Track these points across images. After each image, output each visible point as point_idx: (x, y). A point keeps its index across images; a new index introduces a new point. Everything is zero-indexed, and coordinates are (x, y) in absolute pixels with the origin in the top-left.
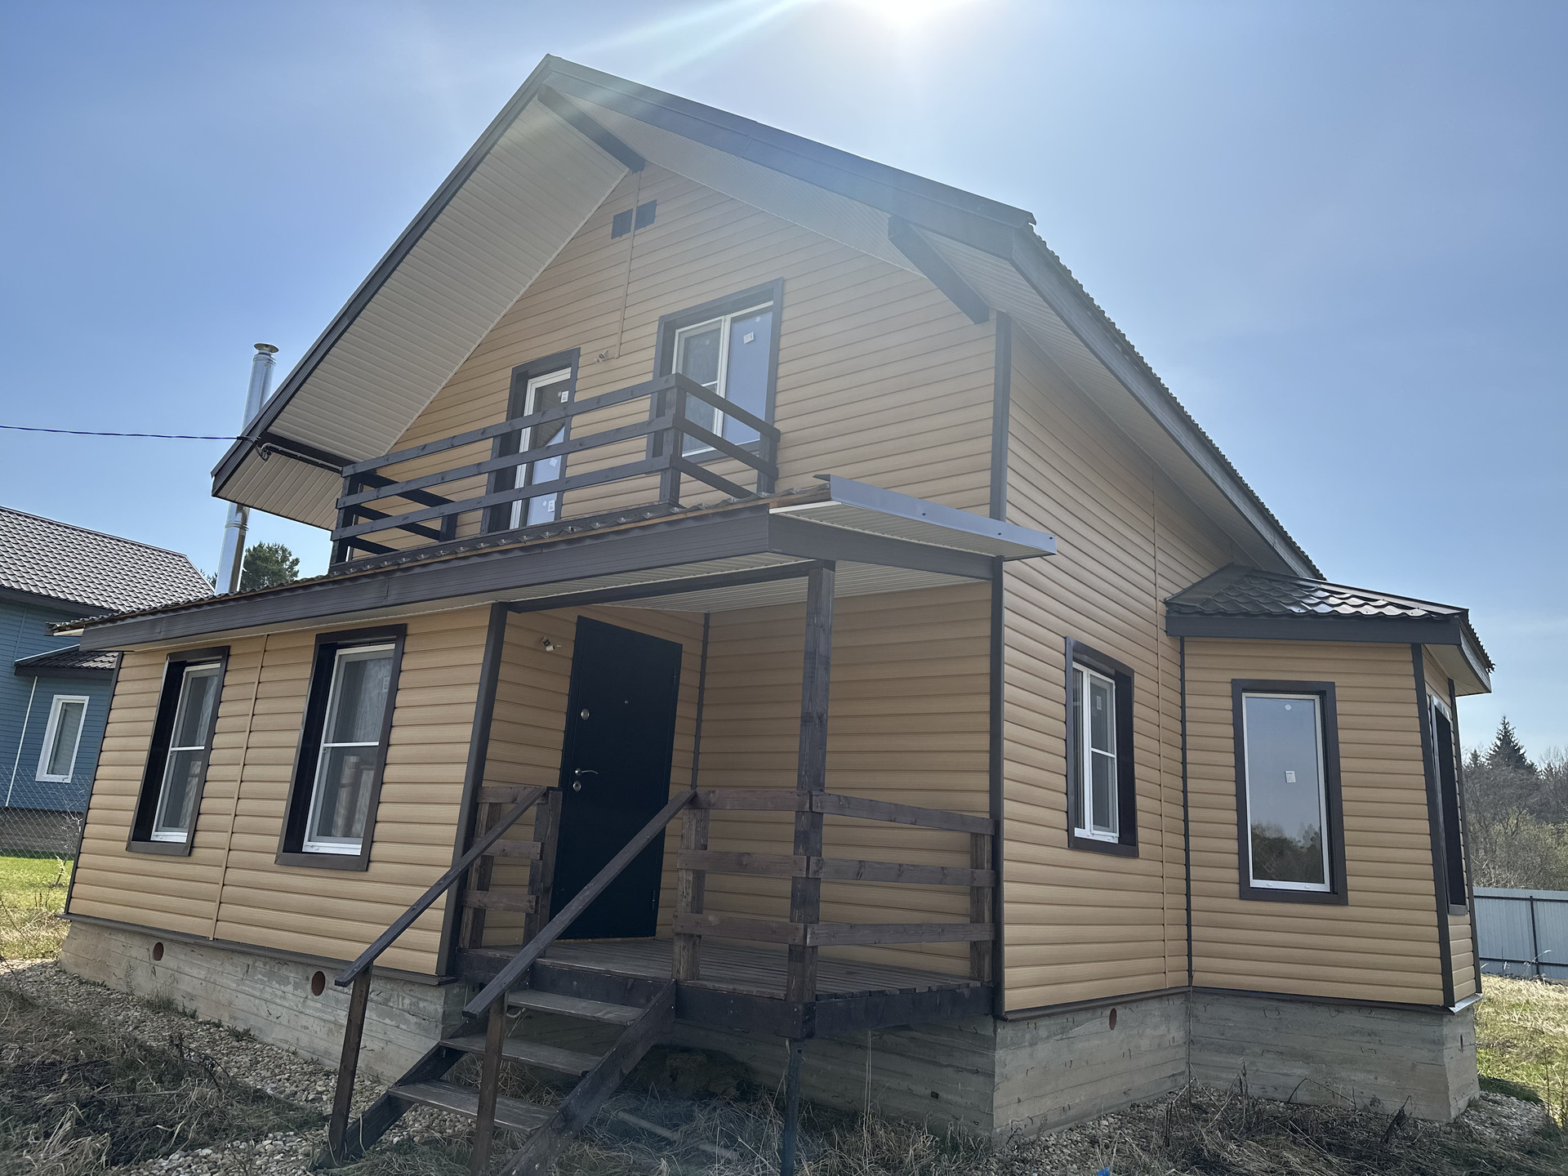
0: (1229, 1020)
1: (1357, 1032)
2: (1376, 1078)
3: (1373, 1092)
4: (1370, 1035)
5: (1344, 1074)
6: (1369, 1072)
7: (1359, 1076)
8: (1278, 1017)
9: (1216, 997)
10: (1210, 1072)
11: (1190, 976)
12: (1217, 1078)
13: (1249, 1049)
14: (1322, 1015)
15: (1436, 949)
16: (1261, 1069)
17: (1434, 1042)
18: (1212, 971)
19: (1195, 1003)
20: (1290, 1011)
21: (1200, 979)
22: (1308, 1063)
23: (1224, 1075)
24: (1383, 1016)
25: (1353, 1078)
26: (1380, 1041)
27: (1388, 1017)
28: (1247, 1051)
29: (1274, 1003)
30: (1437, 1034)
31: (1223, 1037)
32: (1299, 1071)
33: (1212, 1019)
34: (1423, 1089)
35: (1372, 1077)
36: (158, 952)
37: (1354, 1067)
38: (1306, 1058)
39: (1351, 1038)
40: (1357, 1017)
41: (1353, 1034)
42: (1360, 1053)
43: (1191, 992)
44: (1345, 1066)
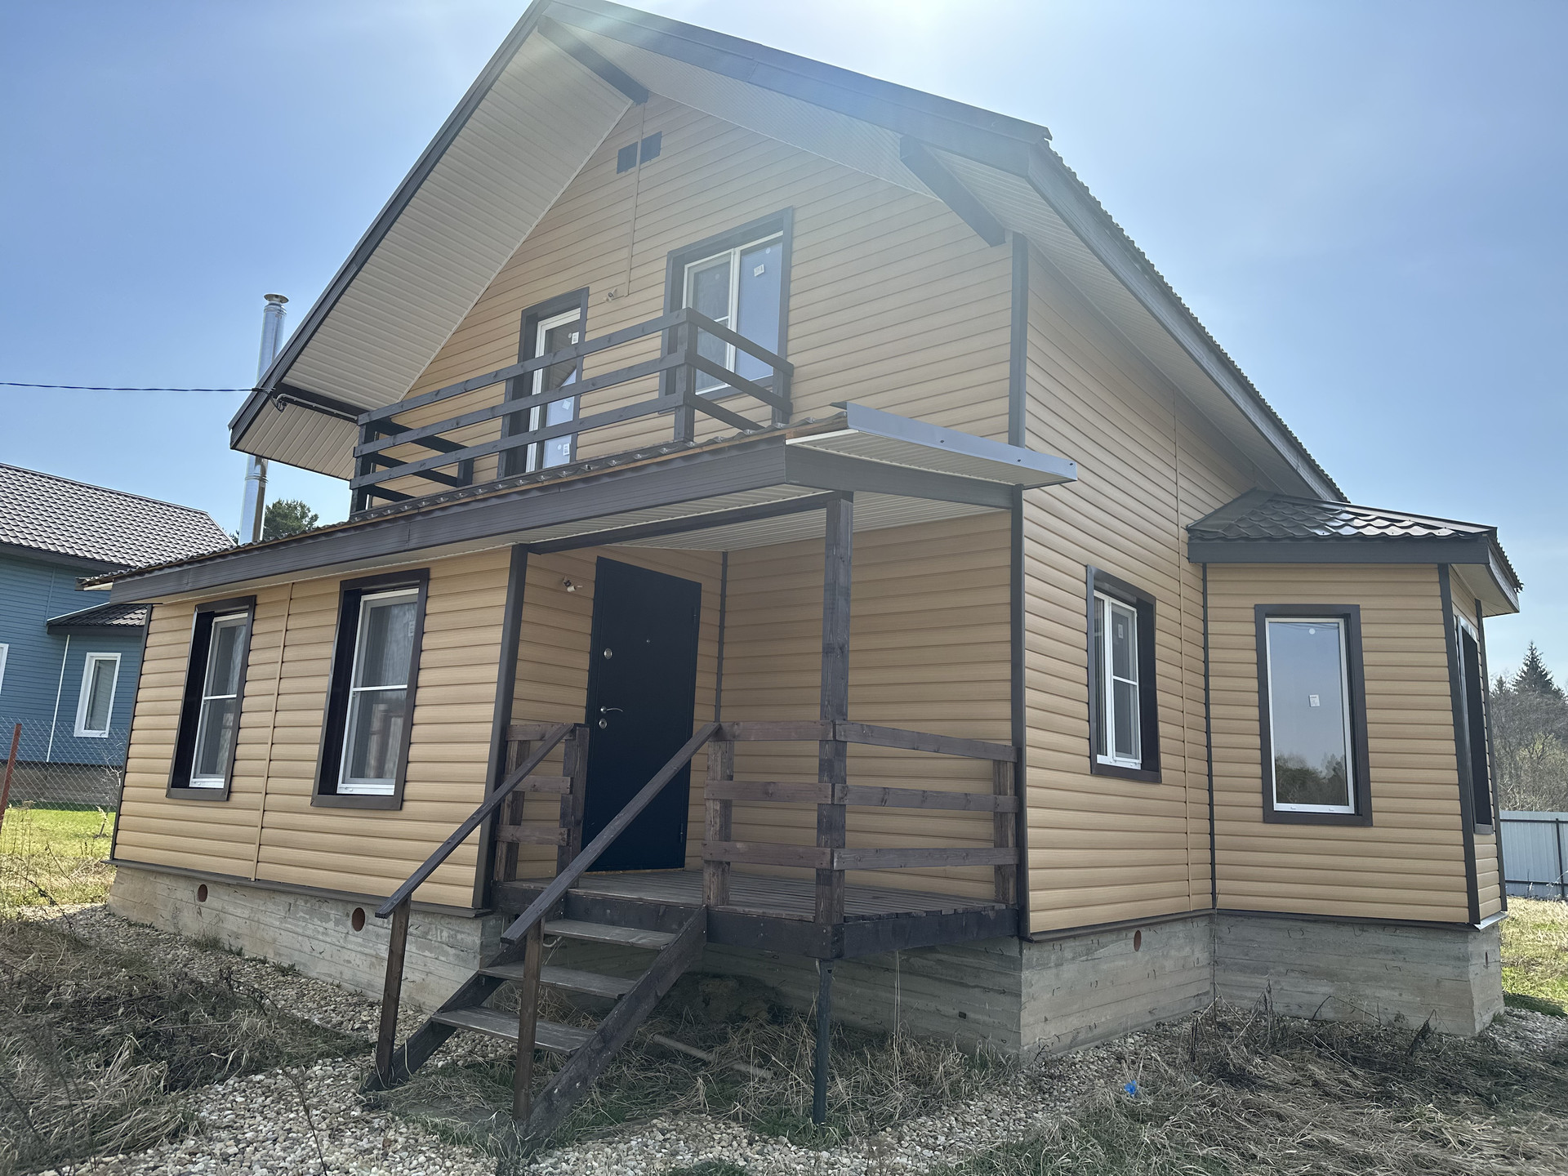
0: (1253, 941)
1: (1381, 950)
2: (1401, 995)
3: (1397, 1009)
4: (1394, 953)
5: (1368, 992)
6: (1393, 989)
7: (1384, 993)
8: (1302, 937)
9: (1240, 919)
10: (1234, 992)
11: (1214, 899)
12: (1242, 997)
13: (1273, 968)
14: (1346, 934)
15: (1461, 867)
16: (1285, 988)
17: (1458, 959)
18: (1238, 895)
19: (1218, 924)
20: (1313, 931)
21: (1223, 901)
22: (1333, 982)
23: (1249, 994)
24: (1407, 935)
25: (1377, 995)
26: (1405, 959)
27: (1411, 935)
28: (1271, 970)
29: (1300, 924)
30: (1462, 950)
31: (1248, 958)
32: (1324, 989)
33: (1236, 940)
34: (1448, 1004)
35: (1396, 994)
36: (203, 893)
37: (1379, 984)
38: (1330, 976)
39: (1375, 956)
40: (1381, 936)
41: (1377, 952)
42: (1385, 970)
43: (1215, 916)
44: (1369, 983)
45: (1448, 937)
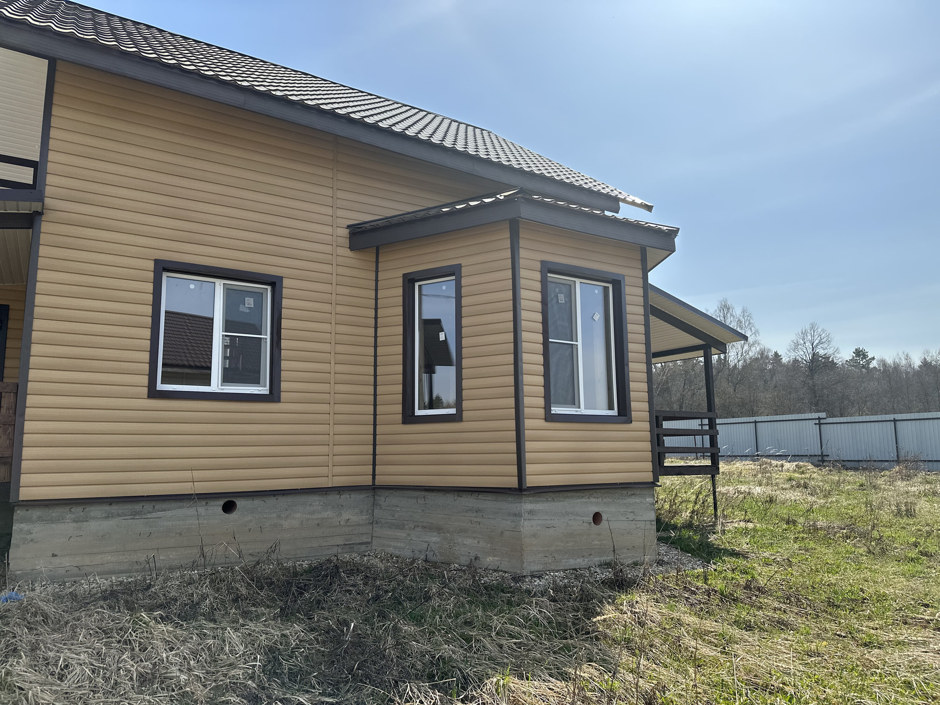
0: (397, 506)
1: (469, 510)
2: (478, 542)
3: (476, 552)
4: (477, 512)
5: (460, 540)
6: (475, 538)
7: (469, 541)
8: (424, 503)
9: (391, 491)
10: (386, 542)
11: (374, 478)
12: (389, 546)
13: (407, 525)
14: (449, 500)
15: (513, 447)
16: (413, 539)
17: (515, 515)
18: (388, 475)
19: (379, 496)
20: (432, 497)
21: (380, 480)
22: (440, 534)
23: (393, 544)
24: (485, 498)
25: (465, 542)
26: (483, 516)
27: (488, 499)
28: (406, 527)
29: (423, 493)
30: (518, 509)
31: (394, 518)
32: (434, 538)
33: (388, 506)
34: (507, 549)
35: (476, 542)
37: (466, 535)
38: (439, 529)
39: (465, 514)
40: (470, 500)
41: (467, 512)
42: (470, 524)
43: (374, 489)
44: (461, 534)
45: (510, 499)
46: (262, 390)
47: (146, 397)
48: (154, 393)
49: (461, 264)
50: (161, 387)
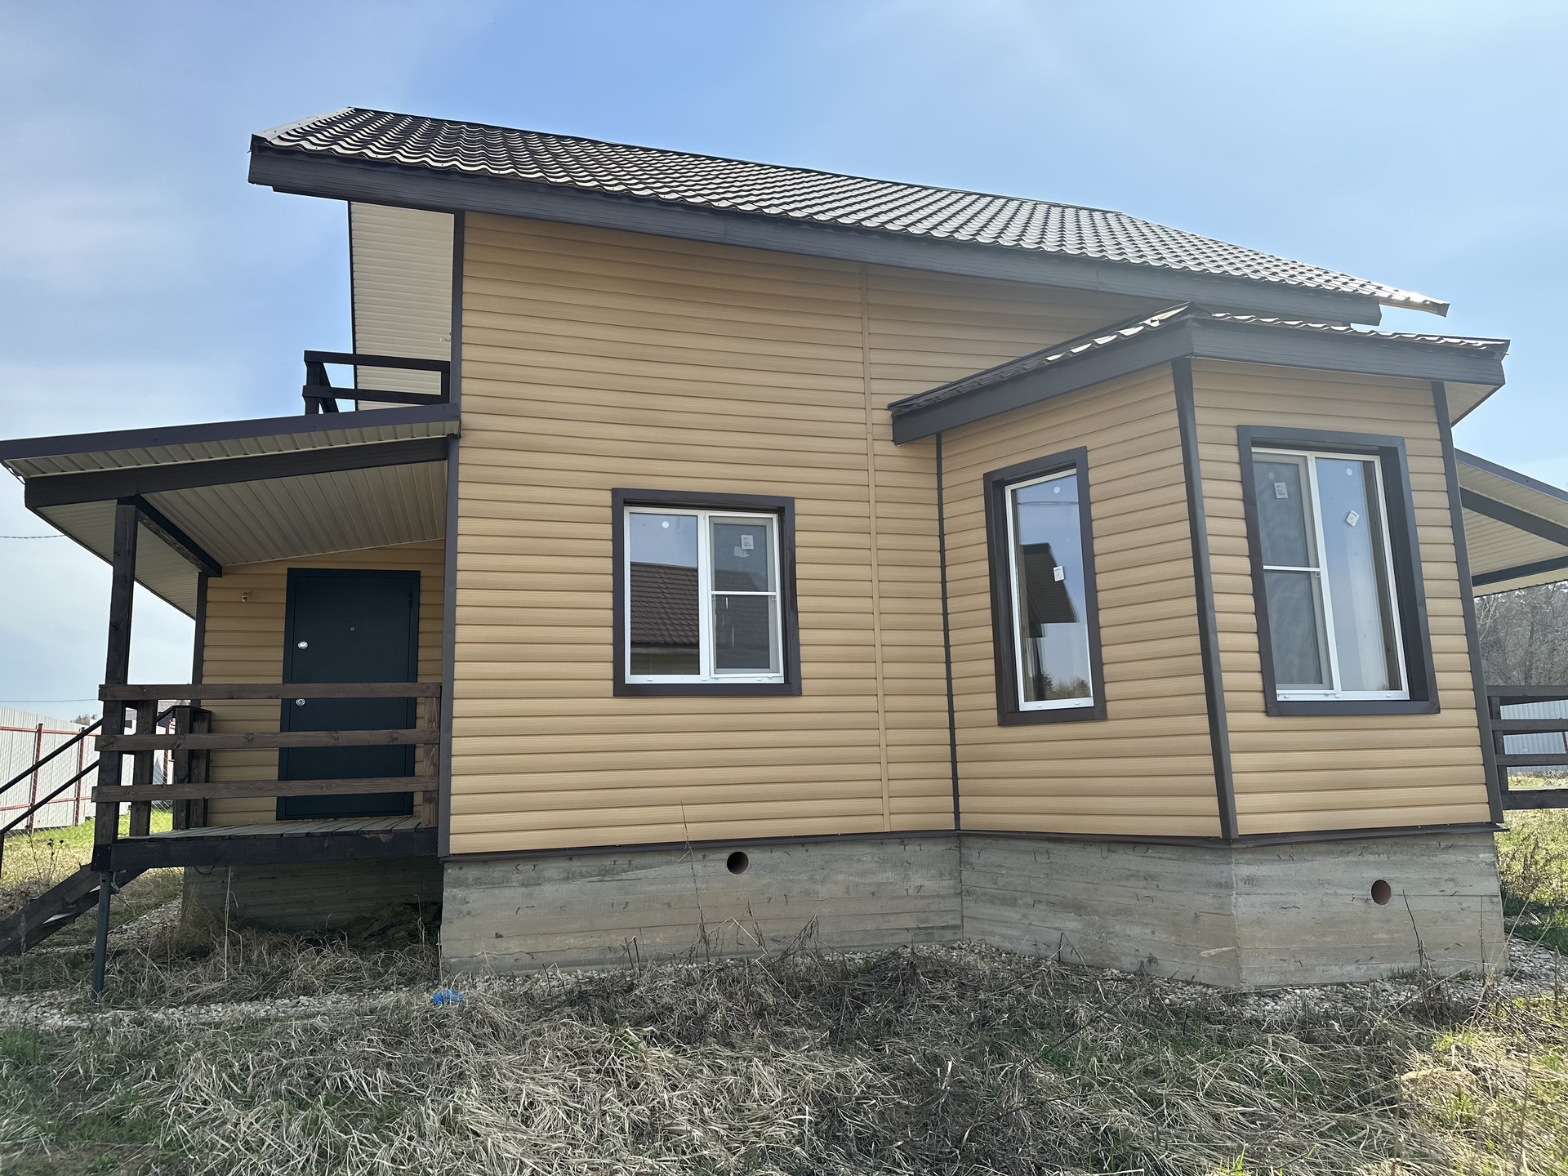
0: (1001, 866)
1: (1131, 876)
2: (1153, 932)
3: (1150, 950)
4: (1146, 879)
5: (1118, 928)
6: (1146, 925)
7: (1135, 931)
8: (1049, 861)
9: (988, 841)
10: (986, 926)
11: (957, 818)
12: (993, 934)
13: (1021, 899)
14: (1093, 857)
15: (1208, 763)
16: (1034, 923)
17: (1220, 885)
18: (980, 812)
19: (969, 848)
20: (1061, 853)
21: (968, 821)
22: (1081, 916)
23: (998, 930)
24: (1160, 855)
25: (1128, 932)
26: (1158, 886)
27: (1165, 856)
28: (1020, 902)
29: (1046, 845)
30: (1225, 875)
31: (997, 887)
32: (1071, 924)
33: (986, 866)
35: (1149, 931)
37: (1129, 919)
38: (1078, 908)
39: (1125, 883)
40: (1131, 858)
41: (1127, 878)
42: (1136, 902)
43: (959, 836)
44: (1119, 918)
45: (1207, 857)
46: (775, 677)
47: (611, 694)
48: (622, 690)
49: (1086, 447)
50: (631, 679)
